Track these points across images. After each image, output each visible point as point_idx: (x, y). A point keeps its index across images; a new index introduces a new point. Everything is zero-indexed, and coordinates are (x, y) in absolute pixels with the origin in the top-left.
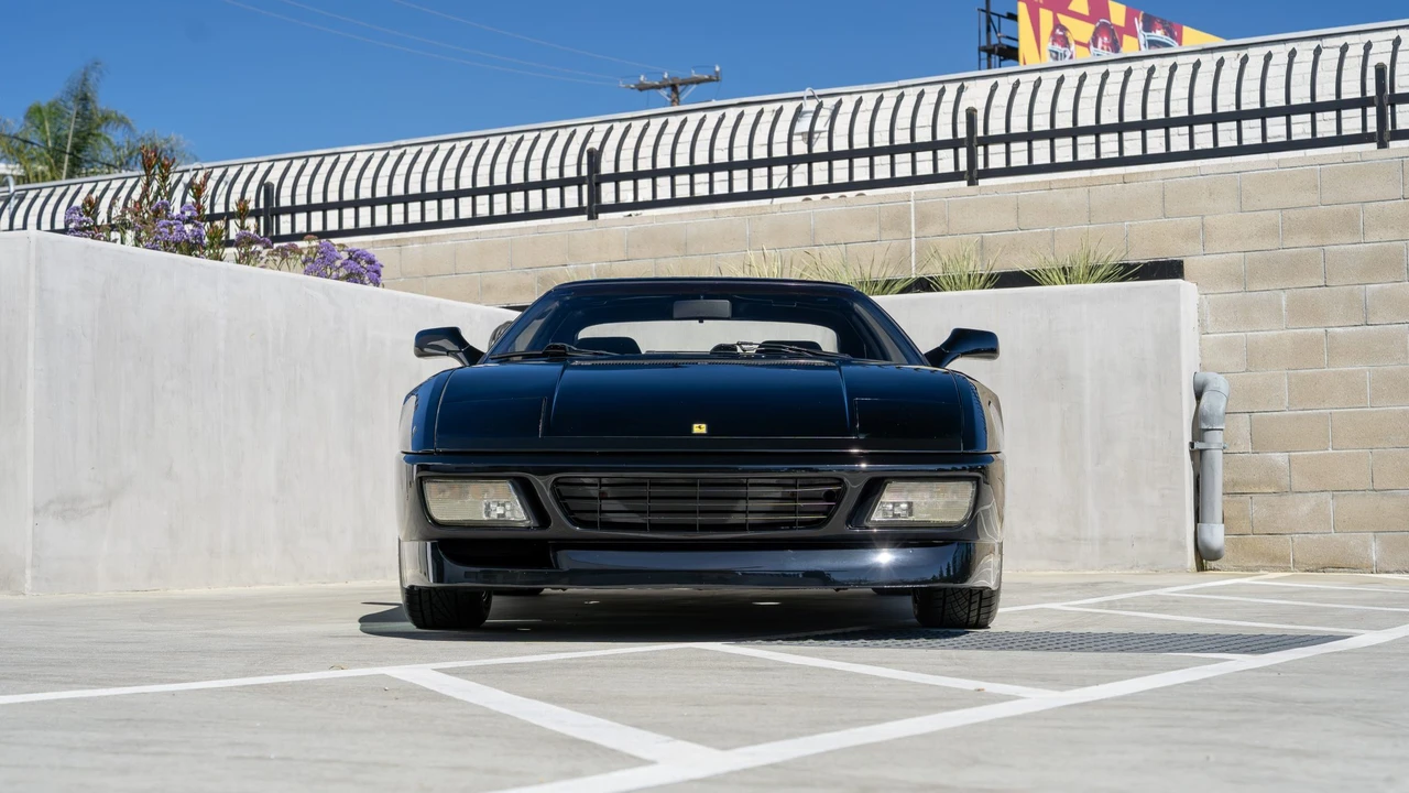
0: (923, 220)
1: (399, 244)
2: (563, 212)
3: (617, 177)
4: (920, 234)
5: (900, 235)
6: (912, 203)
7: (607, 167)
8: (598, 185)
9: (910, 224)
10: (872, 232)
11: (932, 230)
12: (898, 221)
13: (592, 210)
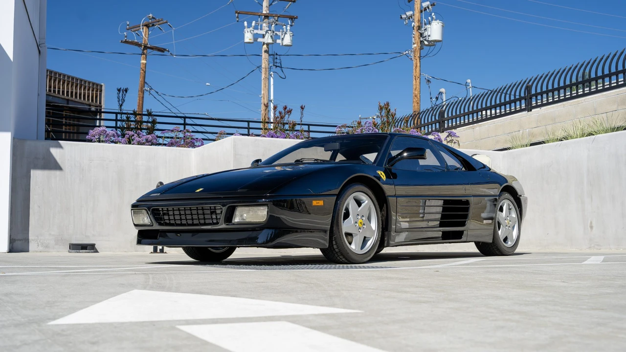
1: (473, 128)
2: (521, 110)
3: (536, 95)
7: (533, 92)
8: (531, 98)
10: (615, 107)
12: (623, 101)
13: (529, 108)
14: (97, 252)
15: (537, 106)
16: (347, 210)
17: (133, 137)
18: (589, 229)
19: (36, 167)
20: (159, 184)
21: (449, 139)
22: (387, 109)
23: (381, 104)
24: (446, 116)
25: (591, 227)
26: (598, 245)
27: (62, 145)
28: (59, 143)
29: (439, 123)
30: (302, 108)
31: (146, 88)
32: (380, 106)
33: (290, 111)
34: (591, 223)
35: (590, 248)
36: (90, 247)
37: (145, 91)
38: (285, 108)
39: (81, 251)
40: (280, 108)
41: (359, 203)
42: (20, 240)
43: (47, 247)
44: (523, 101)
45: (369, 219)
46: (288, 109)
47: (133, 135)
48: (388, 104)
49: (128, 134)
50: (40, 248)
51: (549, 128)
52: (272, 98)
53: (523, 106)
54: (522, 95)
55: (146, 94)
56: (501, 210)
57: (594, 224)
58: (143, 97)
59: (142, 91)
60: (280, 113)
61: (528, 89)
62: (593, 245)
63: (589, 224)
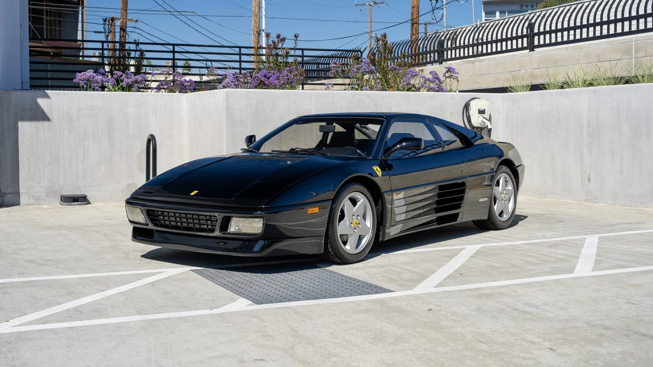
0: (637, 50)
1: (473, 62)
2: (523, 48)
3: (539, 34)
4: (636, 56)
5: (628, 57)
6: (633, 43)
7: (536, 31)
8: (533, 37)
9: (632, 51)
10: (619, 56)
11: (640, 54)
12: (628, 51)
13: (531, 47)
14: (89, 203)
15: (539, 46)
16: (342, 212)
17: (121, 78)
18: (587, 181)
19: (24, 119)
20: (150, 137)
21: (447, 75)
22: (384, 41)
23: (378, 36)
24: (445, 47)
25: (589, 180)
27: (50, 95)
28: (46, 93)
29: (438, 53)
30: (296, 36)
32: (377, 38)
33: (283, 40)
34: (589, 175)
35: (586, 201)
36: (81, 200)
38: (278, 36)
39: (73, 203)
40: (273, 37)
41: (354, 202)
42: (10, 193)
43: (38, 199)
44: (525, 40)
45: (364, 217)
46: (281, 37)
47: (122, 76)
48: (385, 36)
49: (117, 75)
50: (32, 201)
51: (551, 71)
53: (525, 45)
54: (525, 33)
56: (498, 184)
57: (591, 178)
60: (273, 42)
61: (531, 26)
62: (589, 198)
63: (587, 177)
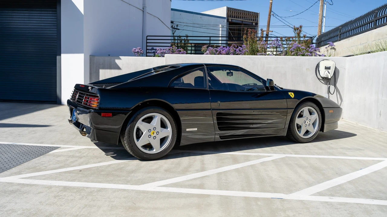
2: (371, 28)
3: (379, 19)
7: (378, 16)
8: (376, 21)
13: (375, 27)
15: (378, 26)
18: (379, 115)
24: (342, 32)
25: (380, 114)
26: (382, 127)
29: (339, 35)
31: (272, 13)
32: (295, 28)
34: (380, 111)
35: (378, 128)
37: (271, 15)
44: (373, 23)
48: (301, 27)
52: (325, 15)
53: (373, 26)
54: (373, 19)
55: (272, 16)
58: (270, 18)
59: (270, 15)
61: (376, 14)
62: (379, 127)
63: (379, 113)
